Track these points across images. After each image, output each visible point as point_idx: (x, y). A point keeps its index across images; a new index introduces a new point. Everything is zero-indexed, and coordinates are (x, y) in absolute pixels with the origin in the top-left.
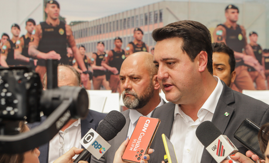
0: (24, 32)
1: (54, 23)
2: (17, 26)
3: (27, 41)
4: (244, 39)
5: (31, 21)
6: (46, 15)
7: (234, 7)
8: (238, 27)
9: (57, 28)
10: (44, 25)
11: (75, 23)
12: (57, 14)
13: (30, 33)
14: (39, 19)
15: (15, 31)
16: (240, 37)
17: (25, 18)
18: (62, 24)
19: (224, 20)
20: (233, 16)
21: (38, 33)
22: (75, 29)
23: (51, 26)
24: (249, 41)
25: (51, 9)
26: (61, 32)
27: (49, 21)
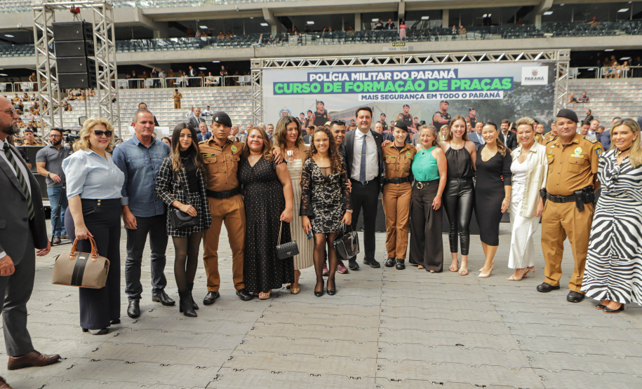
0: (306, 116)
1: (322, 113)
2: (303, 114)
3: (308, 121)
4: (412, 121)
5: (310, 111)
6: (317, 108)
7: (407, 106)
8: (409, 115)
9: (323, 115)
10: (316, 113)
11: (332, 112)
12: (323, 108)
13: (309, 117)
14: (314, 110)
15: (302, 116)
16: (410, 120)
17: (307, 110)
18: (325, 113)
19: (402, 112)
20: (407, 110)
21: (313, 117)
22: (331, 115)
23: (320, 114)
24: (414, 122)
25: (320, 106)
26: (325, 117)
27: (319, 111)
